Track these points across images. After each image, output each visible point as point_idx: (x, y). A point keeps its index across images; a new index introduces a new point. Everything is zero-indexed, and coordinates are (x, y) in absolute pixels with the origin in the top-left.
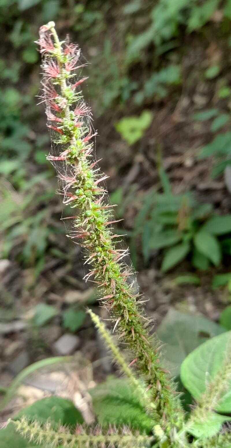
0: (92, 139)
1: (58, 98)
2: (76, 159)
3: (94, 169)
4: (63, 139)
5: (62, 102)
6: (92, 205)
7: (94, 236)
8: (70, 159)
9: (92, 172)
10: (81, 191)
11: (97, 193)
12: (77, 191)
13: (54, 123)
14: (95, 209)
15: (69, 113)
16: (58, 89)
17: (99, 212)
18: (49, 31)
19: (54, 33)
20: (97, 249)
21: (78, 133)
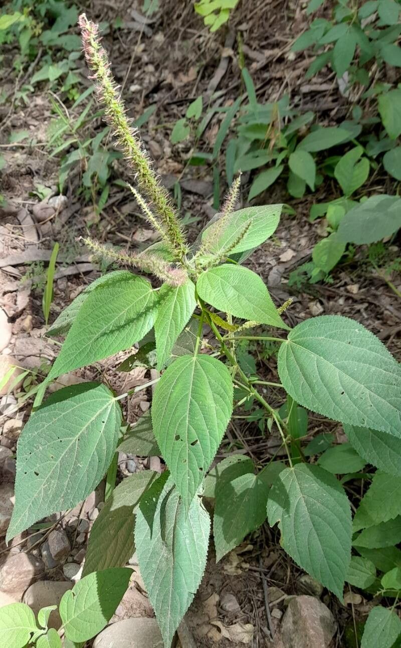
0: (109, 66)
1: (90, 48)
2: (101, 77)
3: (112, 81)
4: (95, 68)
5: (92, 50)
6: (113, 101)
7: (117, 119)
8: (98, 78)
9: (111, 83)
10: (106, 94)
11: (115, 95)
12: (105, 94)
13: (90, 60)
14: (115, 104)
15: (96, 54)
16: (90, 44)
17: (117, 105)
18: (83, 18)
19: (86, 18)
20: (119, 127)
21: (102, 64)
